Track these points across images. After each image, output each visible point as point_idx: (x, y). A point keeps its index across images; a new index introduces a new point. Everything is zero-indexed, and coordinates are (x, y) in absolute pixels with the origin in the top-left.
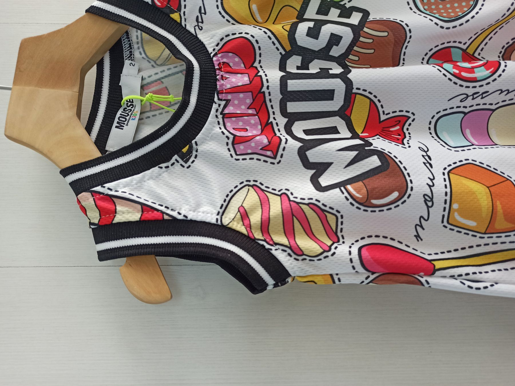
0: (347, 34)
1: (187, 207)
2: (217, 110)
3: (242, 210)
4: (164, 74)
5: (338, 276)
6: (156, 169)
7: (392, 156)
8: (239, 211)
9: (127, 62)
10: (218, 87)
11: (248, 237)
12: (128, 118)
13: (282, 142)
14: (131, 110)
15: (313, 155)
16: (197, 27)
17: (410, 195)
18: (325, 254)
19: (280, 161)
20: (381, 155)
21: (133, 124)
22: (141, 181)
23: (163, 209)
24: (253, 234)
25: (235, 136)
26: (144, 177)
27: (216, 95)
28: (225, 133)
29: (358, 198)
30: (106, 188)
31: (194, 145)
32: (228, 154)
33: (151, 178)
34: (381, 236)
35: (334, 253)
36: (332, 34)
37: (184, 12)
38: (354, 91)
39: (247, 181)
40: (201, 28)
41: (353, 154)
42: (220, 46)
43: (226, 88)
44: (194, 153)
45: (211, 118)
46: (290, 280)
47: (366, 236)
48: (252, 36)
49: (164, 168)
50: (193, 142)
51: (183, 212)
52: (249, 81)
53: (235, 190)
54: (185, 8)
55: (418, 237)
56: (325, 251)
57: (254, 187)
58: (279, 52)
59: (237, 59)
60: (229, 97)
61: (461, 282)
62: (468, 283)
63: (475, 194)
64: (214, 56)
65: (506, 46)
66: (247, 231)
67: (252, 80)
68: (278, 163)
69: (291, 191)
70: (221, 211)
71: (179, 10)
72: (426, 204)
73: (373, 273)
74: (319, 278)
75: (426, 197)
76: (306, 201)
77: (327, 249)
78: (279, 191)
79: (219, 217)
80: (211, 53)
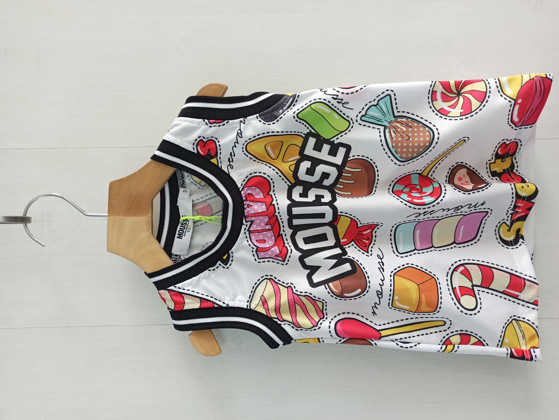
0: (334, 172)
1: (228, 298)
2: (245, 229)
3: (263, 299)
4: (208, 197)
5: (322, 339)
6: (206, 272)
7: (359, 263)
8: (261, 299)
9: (181, 190)
10: (245, 214)
11: (267, 316)
12: (184, 230)
13: (289, 252)
14: (186, 224)
15: (309, 261)
16: (229, 167)
17: (368, 291)
18: (314, 328)
19: (287, 263)
20: (352, 262)
21: (188, 235)
22: (198, 281)
23: (213, 300)
24: (270, 314)
25: (257, 247)
26: (200, 278)
27: (244, 219)
28: (251, 245)
29: (336, 292)
30: (177, 287)
31: (231, 254)
32: (253, 258)
33: (204, 278)
34: (351, 312)
35: (320, 327)
36: (323, 173)
37: (220, 157)
38: (339, 214)
39: (266, 276)
40: (232, 167)
41: (334, 261)
42: (246, 181)
43: (251, 213)
44: (231, 258)
45: (242, 235)
46: (293, 341)
47: (341, 313)
48: (268, 176)
49: (212, 270)
50: (230, 252)
51: (226, 302)
52: (266, 209)
53: (258, 283)
54: (220, 154)
55: (374, 313)
56: (314, 326)
57: (270, 280)
58: (287, 184)
59: (258, 190)
60: (253, 219)
61: (397, 344)
62: (401, 344)
63: (409, 290)
64: (242, 190)
65: (452, 168)
66: (266, 312)
67: (268, 208)
68: (286, 264)
69: (294, 285)
70: (250, 300)
71: (216, 155)
72: (378, 296)
73: (343, 338)
74: (311, 340)
75: (378, 292)
76: (303, 294)
77: (316, 324)
78: (287, 284)
79: (248, 304)
80: (240, 188)
